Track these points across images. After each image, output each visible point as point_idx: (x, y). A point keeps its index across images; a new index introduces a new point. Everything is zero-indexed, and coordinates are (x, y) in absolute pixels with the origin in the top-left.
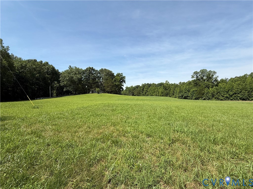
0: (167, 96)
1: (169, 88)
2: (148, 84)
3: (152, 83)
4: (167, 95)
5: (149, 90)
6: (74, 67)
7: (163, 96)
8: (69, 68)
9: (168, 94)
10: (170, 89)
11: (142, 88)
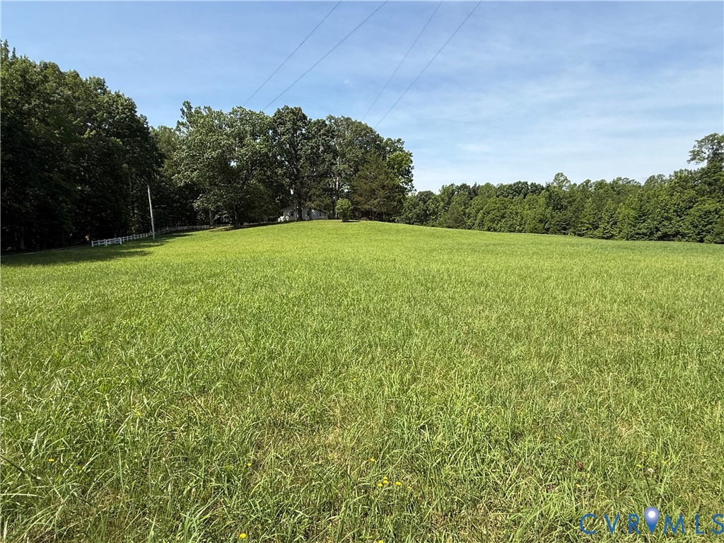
0: (565, 234)
1: (574, 201)
2: (464, 187)
3: (482, 184)
4: (563, 229)
5: (473, 212)
6: (202, 108)
7: (547, 231)
8: (182, 110)
9: (567, 225)
10: (575, 205)
11: (443, 200)
